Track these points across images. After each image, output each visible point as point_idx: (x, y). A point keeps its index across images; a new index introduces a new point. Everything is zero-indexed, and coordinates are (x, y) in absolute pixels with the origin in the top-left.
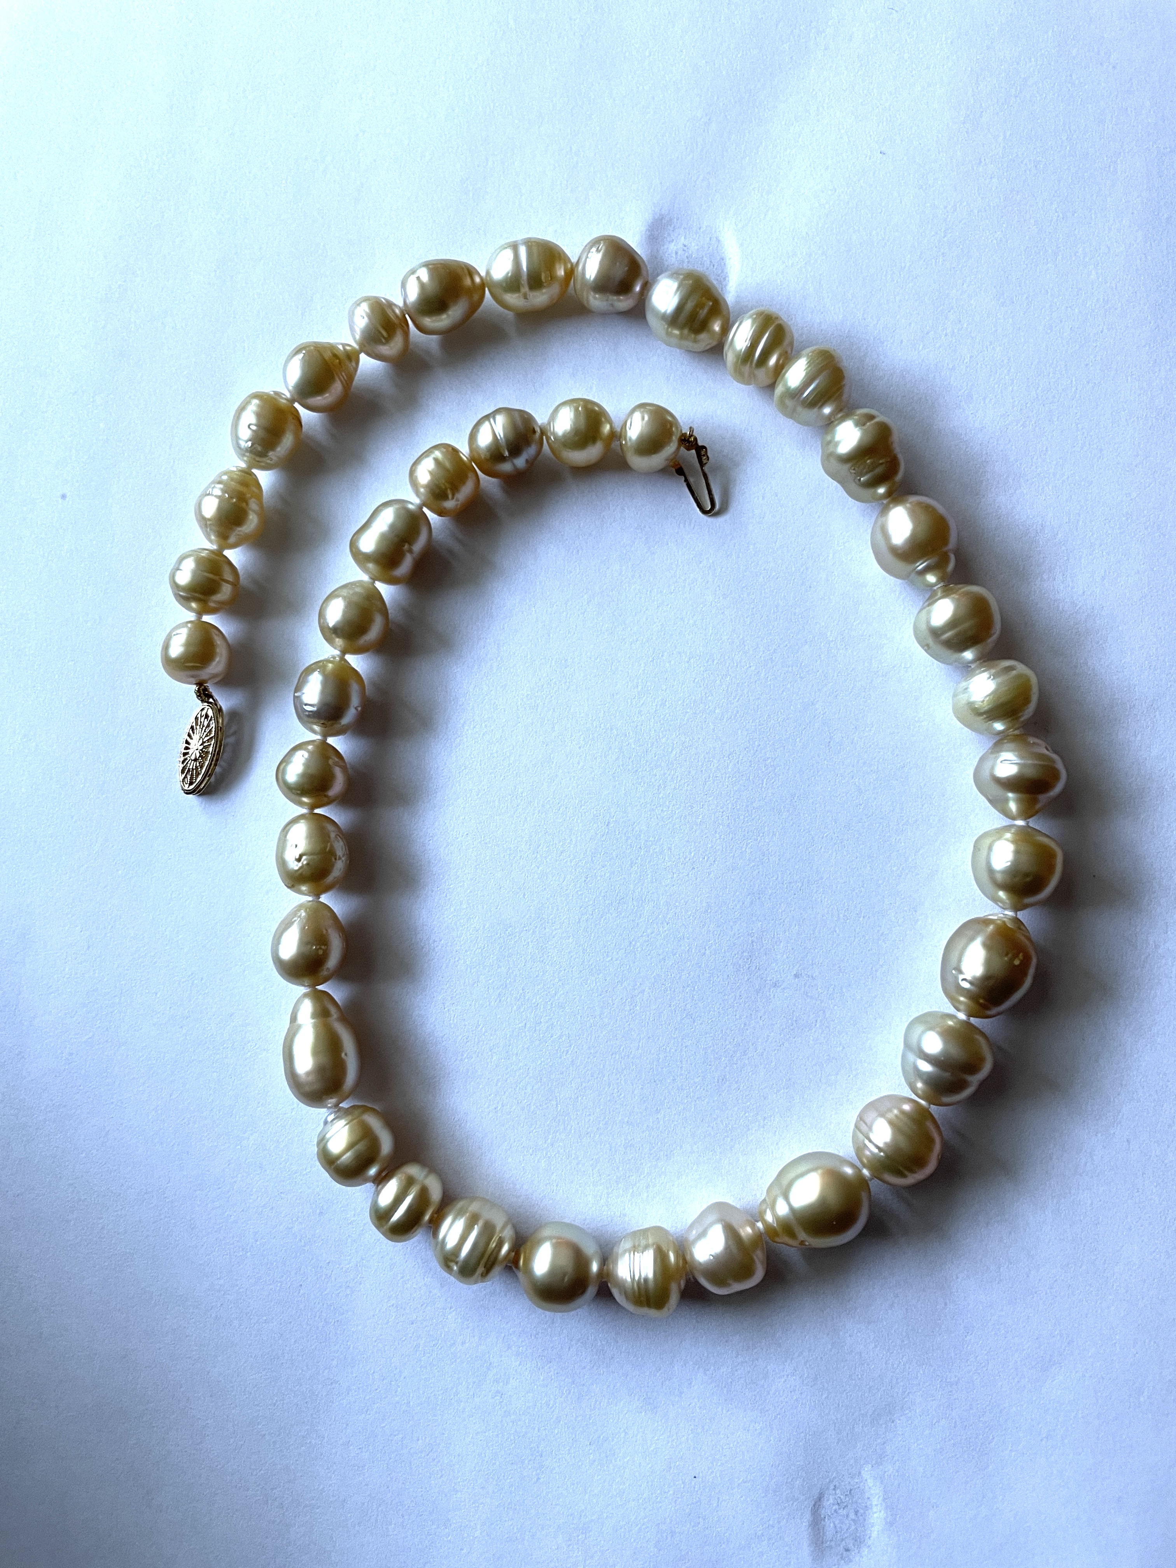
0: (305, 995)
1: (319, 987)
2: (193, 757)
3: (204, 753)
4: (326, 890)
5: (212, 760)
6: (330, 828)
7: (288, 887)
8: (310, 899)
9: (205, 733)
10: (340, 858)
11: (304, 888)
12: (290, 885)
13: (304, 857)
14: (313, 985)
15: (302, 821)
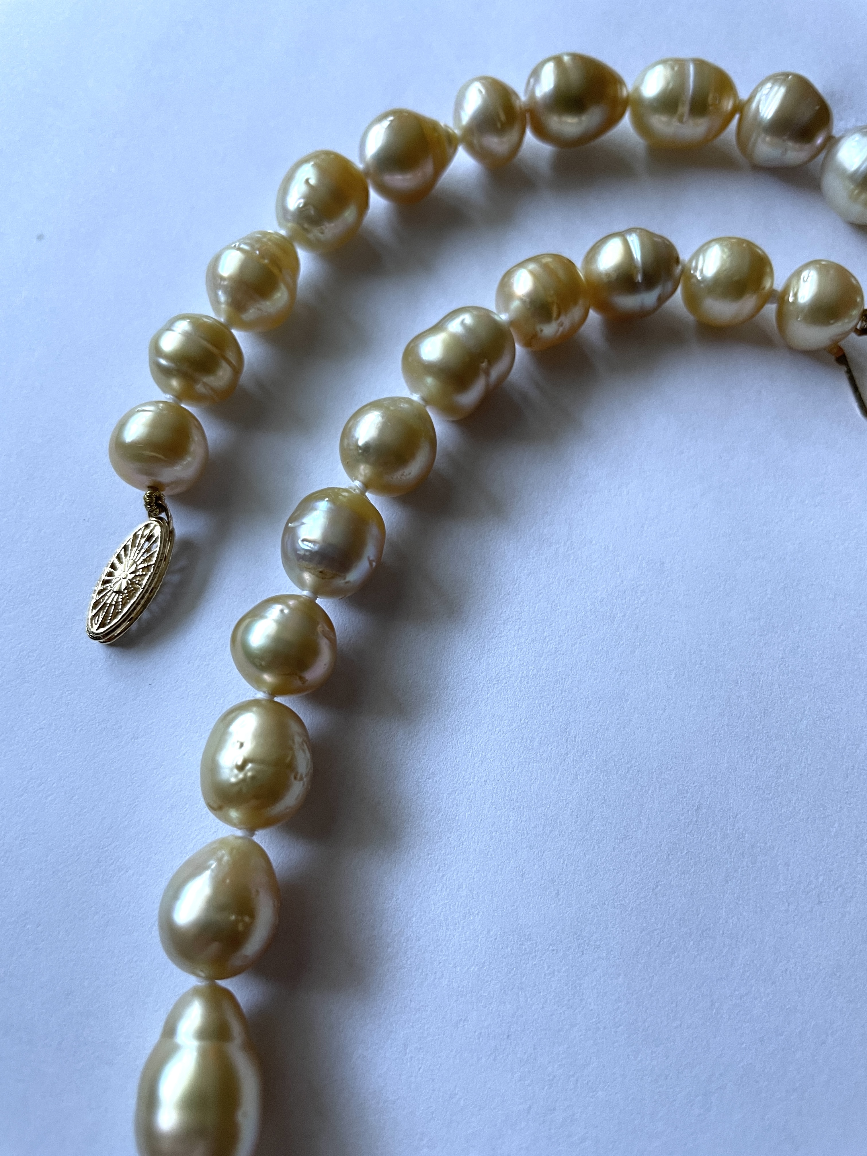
0: (196, 992)
1: (222, 983)
2: (116, 589)
3: (131, 587)
4: (266, 823)
5: (142, 598)
6: (295, 728)
7: (212, 808)
8: (239, 833)
9: (143, 558)
10: (301, 779)
11: (234, 814)
12: (215, 806)
13: (250, 766)
14: (212, 978)
15: (254, 709)
